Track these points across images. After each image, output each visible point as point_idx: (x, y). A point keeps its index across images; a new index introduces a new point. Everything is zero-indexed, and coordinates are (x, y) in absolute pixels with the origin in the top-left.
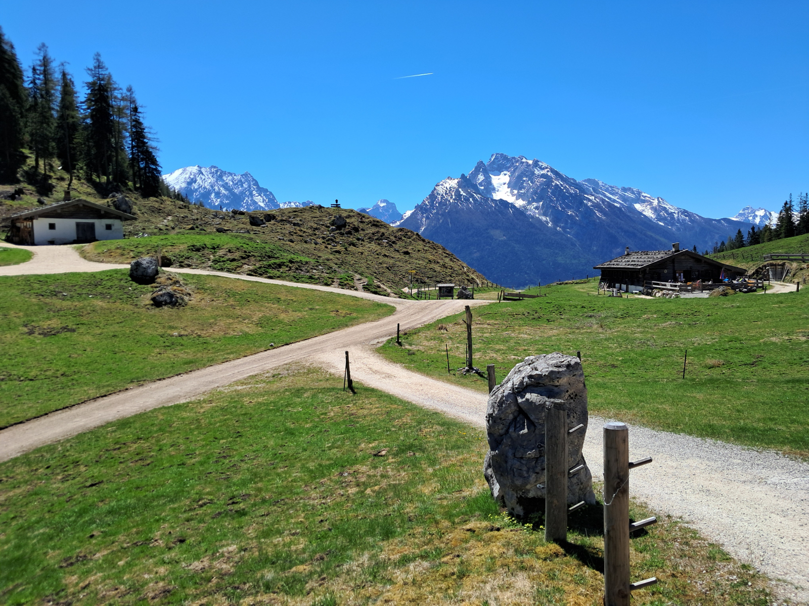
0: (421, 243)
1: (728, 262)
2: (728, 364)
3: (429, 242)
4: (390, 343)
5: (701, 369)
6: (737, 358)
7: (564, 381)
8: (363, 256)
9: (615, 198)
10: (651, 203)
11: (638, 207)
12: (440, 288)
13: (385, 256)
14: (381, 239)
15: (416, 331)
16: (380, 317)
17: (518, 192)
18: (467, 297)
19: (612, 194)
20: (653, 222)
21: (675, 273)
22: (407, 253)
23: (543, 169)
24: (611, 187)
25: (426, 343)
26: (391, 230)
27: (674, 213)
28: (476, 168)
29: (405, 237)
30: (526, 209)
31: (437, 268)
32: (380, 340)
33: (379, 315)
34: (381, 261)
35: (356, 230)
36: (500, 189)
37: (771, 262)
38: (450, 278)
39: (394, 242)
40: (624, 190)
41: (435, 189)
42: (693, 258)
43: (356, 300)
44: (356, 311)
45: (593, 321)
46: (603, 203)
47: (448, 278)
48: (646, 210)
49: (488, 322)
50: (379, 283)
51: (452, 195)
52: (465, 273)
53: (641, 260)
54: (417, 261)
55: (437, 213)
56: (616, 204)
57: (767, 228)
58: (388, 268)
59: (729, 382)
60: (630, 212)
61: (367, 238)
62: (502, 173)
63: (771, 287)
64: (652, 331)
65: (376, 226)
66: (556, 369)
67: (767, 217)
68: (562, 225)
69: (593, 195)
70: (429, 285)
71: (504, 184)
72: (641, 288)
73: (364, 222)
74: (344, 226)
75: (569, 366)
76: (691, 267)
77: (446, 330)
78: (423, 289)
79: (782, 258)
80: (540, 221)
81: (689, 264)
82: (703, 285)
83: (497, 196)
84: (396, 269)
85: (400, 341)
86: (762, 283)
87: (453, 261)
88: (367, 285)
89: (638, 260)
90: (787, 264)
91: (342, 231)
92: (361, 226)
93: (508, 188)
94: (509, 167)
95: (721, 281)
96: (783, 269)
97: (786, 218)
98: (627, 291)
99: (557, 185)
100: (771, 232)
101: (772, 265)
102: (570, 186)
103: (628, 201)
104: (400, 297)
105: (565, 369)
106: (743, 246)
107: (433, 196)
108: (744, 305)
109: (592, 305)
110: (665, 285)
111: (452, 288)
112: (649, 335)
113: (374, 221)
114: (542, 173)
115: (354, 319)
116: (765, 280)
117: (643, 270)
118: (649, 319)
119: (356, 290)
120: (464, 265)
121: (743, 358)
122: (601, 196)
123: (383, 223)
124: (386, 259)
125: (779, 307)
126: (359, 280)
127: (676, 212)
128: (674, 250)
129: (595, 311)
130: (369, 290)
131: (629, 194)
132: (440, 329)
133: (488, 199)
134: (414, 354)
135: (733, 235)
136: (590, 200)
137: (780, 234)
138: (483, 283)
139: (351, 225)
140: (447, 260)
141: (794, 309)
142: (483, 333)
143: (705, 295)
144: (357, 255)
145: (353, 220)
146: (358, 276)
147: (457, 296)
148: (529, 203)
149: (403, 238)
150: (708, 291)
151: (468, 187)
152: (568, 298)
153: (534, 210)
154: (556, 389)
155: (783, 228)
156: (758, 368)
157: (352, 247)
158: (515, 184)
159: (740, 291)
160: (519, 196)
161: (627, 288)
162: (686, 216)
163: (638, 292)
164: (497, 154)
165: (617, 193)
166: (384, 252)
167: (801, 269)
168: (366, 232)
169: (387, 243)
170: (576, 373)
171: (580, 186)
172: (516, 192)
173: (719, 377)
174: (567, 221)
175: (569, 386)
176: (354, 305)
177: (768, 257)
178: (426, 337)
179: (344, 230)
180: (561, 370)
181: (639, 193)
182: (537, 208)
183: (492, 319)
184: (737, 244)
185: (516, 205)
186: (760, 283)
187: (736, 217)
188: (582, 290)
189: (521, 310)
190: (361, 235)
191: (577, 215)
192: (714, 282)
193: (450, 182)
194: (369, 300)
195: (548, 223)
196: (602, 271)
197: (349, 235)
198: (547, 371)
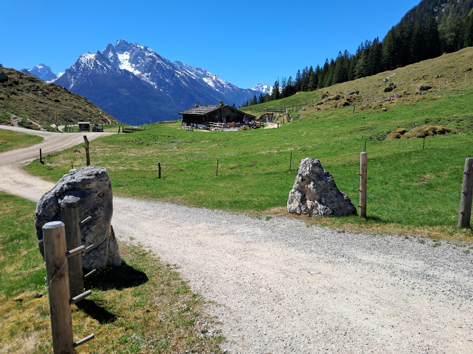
0: (68, 94)
1: (248, 112)
2: (240, 166)
3: (74, 94)
4: (35, 162)
5: (227, 170)
6: (244, 163)
7: (93, 185)
8: (23, 102)
9: (192, 73)
10: (212, 78)
11: (205, 79)
12: (80, 125)
13: (40, 102)
14: (37, 91)
15: (57, 154)
16: (30, 144)
17: (135, 66)
18: (98, 131)
19: (191, 71)
20: (213, 89)
21: (221, 118)
22: (57, 101)
23: (150, 52)
24: (190, 67)
25: (63, 161)
26: (44, 84)
27: (224, 84)
28: (107, 48)
29: (55, 90)
30: (141, 76)
31: (80, 112)
32: (28, 161)
33: (30, 143)
34: (37, 106)
35: (17, 83)
36: (124, 63)
37: (267, 112)
38: (90, 118)
39: (47, 93)
40: (197, 69)
41: (79, 59)
42: (230, 109)
43: (12, 133)
44: (11, 140)
45: (174, 144)
46: (186, 76)
47: (88, 119)
48: (209, 82)
49: (109, 146)
50: (31, 121)
51: (91, 64)
52: (100, 115)
53: (204, 110)
54: (66, 107)
55: (82, 76)
56: (193, 77)
57: (267, 94)
58: (43, 111)
59: (239, 176)
60: (201, 82)
61: (25, 89)
62: (125, 53)
63: (267, 125)
64: (205, 150)
65: (33, 81)
66: (87, 177)
67: (268, 89)
68: (163, 88)
69: (180, 71)
70: (74, 123)
71: (127, 60)
72: (204, 126)
73: (23, 78)
74: (7, 79)
75: (97, 174)
76: (229, 115)
77: (80, 152)
78: (69, 126)
79: (272, 110)
80: (150, 84)
81: (229, 113)
82: (235, 125)
83: (122, 67)
84: (49, 111)
85: (43, 161)
86: (263, 123)
87: (92, 108)
88: (21, 122)
89: (203, 110)
90: (274, 114)
91: (5, 84)
92: (20, 81)
93: (129, 62)
94: (129, 49)
95: (244, 122)
96: (272, 116)
97: (276, 90)
98: (197, 128)
99: (159, 63)
100: (269, 97)
101: (268, 114)
102: (167, 64)
103: (200, 76)
104: (48, 131)
105: (94, 176)
106: (256, 104)
107: (78, 64)
108: (252, 135)
109: (174, 136)
110: (216, 124)
111: (88, 125)
112: (203, 152)
113: (30, 78)
114: (150, 55)
115: (9, 146)
116: (264, 122)
117: (205, 116)
118: (204, 143)
119: (12, 125)
120: (100, 110)
121: (248, 163)
122: (184, 72)
123: (37, 80)
124: (41, 105)
125: (267, 136)
126: (15, 118)
127: (225, 84)
128: (220, 105)
129: (175, 139)
130: (23, 126)
131: (199, 72)
132: (75, 151)
133: (116, 68)
134: (52, 169)
135: (252, 98)
136: (178, 74)
137: (273, 98)
138: (112, 122)
139: (12, 80)
140: (87, 106)
141: (274, 136)
142: (105, 153)
143: (236, 129)
144: (17, 101)
145: (13, 76)
146: (14, 116)
147: (92, 130)
148: (143, 73)
149: (54, 91)
150: (237, 128)
151: (103, 60)
152: (161, 131)
153: (145, 77)
154: (88, 191)
155: (275, 95)
156: (254, 168)
157: (13, 95)
158: (133, 61)
159: (253, 128)
160: (136, 68)
161: (197, 126)
162: (230, 86)
163: (202, 128)
164: (121, 40)
165: (194, 71)
166: (39, 99)
167: (280, 116)
168: (25, 85)
169: (42, 93)
170: (103, 179)
171: (172, 65)
172: (134, 65)
173: (235, 174)
174: (166, 86)
175: (98, 188)
176: (10, 136)
177: (266, 110)
178: (64, 157)
179: (6, 83)
180: (91, 177)
181: (206, 72)
182: (147, 76)
183: (112, 144)
184: (254, 103)
185: (135, 74)
186: (262, 123)
187: (254, 89)
188: (173, 127)
189: (131, 138)
190: (20, 87)
191: (171, 82)
192: (240, 123)
193: (90, 55)
194: (22, 133)
195: (154, 86)
196: (183, 116)
197: (11, 87)
198: (80, 179)
